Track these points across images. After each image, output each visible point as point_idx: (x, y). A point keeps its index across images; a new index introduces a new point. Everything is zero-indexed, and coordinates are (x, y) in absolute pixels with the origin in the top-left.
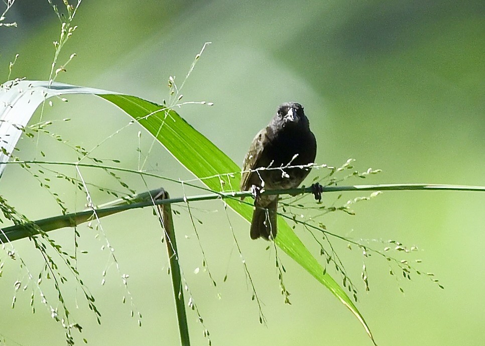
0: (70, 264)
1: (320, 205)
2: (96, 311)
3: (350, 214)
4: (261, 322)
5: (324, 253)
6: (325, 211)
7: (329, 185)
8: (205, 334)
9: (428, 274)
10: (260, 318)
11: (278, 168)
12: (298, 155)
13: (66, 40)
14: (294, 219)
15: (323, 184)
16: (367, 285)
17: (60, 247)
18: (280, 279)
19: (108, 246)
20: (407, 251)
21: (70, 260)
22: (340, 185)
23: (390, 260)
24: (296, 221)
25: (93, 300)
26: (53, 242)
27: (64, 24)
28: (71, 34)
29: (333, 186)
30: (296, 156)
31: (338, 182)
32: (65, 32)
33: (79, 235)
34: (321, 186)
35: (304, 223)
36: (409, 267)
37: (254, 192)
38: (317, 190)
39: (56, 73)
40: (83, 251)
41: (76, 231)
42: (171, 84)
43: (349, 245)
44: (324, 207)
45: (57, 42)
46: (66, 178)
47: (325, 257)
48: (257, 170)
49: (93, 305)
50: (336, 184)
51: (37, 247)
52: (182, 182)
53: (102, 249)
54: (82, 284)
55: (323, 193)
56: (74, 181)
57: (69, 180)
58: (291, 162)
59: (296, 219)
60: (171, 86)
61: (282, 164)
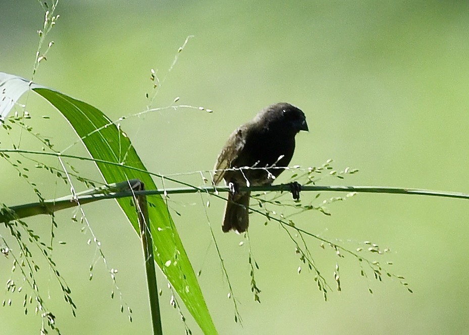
0: (47, 255)
1: (298, 204)
2: (71, 302)
3: (326, 214)
4: (236, 321)
5: (299, 252)
6: (302, 209)
7: (307, 184)
8: (187, 332)
9: (398, 276)
10: (236, 317)
11: (263, 168)
12: (283, 156)
13: (50, 29)
14: (267, 215)
15: (302, 182)
16: (339, 285)
17: (39, 238)
18: (251, 275)
19: (95, 240)
20: (380, 252)
21: (47, 250)
22: (317, 185)
23: (361, 260)
24: (269, 217)
25: (69, 292)
26: (31, 232)
27: (47, 13)
28: (54, 23)
29: (311, 185)
30: (281, 157)
31: (316, 180)
32: (48, 21)
33: (56, 226)
34: (300, 185)
35: (280, 221)
36: (380, 269)
37: (232, 188)
38: (295, 189)
39: (39, 61)
40: (62, 242)
41: (53, 222)
42: (153, 77)
43: (322, 244)
44: (300, 205)
45: (40, 31)
46: (45, 167)
47: (300, 255)
48: (240, 168)
49: (68, 296)
50: (314, 184)
51: (13, 234)
52: (163, 176)
53: (88, 243)
54: (59, 275)
55: (301, 192)
56: (53, 169)
57: (47, 169)
58: (276, 162)
59: (269, 215)
60: (153, 80)
61: (267, 165)
